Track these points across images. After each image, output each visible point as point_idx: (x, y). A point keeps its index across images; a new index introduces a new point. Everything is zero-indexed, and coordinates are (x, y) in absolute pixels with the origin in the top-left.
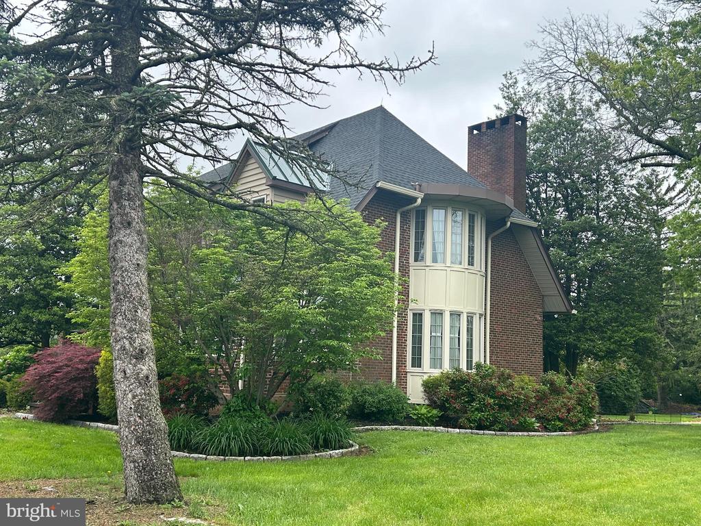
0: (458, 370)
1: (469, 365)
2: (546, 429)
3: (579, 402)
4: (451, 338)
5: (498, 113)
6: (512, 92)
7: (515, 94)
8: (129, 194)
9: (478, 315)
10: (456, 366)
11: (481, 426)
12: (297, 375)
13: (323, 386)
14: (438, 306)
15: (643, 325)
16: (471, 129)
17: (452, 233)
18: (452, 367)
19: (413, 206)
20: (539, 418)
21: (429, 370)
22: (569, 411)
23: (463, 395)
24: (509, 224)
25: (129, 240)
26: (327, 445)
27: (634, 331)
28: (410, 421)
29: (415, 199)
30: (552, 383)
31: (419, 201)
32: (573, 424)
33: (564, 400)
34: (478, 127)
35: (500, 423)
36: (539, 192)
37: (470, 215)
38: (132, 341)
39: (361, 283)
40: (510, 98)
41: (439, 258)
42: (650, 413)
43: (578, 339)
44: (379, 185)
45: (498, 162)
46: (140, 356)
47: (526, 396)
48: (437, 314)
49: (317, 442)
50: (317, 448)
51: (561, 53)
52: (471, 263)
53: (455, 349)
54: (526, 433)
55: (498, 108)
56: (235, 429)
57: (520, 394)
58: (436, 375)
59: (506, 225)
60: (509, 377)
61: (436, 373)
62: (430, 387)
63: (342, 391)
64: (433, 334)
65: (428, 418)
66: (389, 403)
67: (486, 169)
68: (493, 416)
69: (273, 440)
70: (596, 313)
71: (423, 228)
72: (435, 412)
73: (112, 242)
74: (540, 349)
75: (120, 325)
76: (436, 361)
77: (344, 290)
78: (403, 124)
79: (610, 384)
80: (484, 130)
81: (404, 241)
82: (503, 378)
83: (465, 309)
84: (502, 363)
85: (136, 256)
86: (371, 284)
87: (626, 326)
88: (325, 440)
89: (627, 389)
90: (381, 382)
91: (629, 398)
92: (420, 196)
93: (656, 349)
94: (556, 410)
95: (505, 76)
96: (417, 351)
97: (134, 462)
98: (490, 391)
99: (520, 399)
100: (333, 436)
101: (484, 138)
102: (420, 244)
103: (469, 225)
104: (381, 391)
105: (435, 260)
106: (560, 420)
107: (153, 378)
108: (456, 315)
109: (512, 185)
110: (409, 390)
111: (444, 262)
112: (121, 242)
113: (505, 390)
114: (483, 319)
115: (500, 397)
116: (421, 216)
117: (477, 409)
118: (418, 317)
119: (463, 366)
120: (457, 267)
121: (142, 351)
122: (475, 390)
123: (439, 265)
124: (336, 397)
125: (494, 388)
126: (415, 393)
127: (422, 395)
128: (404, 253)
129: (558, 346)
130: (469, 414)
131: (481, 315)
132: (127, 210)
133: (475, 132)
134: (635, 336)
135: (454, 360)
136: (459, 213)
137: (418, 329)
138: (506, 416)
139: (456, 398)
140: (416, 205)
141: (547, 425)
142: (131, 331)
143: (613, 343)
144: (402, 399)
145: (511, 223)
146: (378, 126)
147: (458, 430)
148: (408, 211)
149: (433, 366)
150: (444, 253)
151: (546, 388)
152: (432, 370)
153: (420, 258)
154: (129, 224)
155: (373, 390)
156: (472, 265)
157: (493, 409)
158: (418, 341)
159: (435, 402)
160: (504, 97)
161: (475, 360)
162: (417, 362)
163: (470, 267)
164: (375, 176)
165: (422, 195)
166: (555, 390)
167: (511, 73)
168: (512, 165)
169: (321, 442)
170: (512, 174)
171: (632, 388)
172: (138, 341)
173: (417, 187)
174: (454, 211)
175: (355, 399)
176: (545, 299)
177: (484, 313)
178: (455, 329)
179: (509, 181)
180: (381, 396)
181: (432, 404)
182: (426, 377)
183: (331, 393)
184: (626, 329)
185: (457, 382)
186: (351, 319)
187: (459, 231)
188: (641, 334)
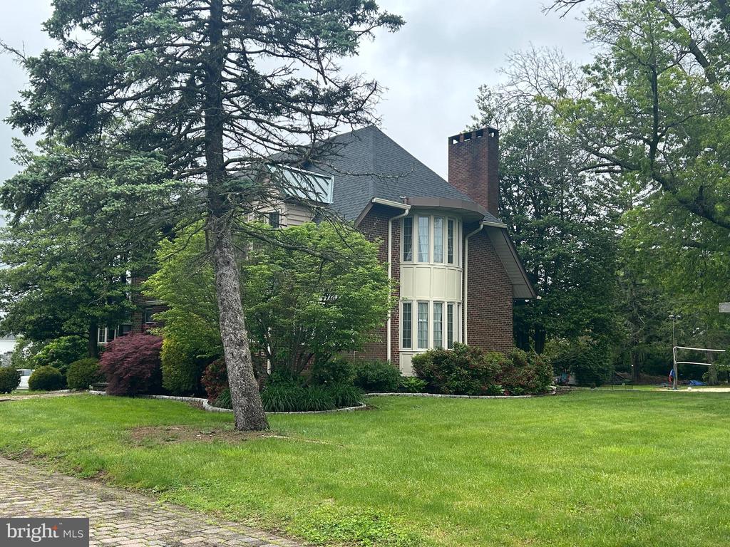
0: (440, 348)
1: (450, 346)
2: (511, 394)
3: (537, 372)
4: (435, 324)
5: (475, 123)
6: (487, 103)
7: (489, 105)
8: (227, 244)
9: (456, 304)
10: (439, 345)
11: (458, 392)
12: (321, 355)
13: (334, 364)
14: (424, 298)
15: (598, 308)
16: (451, 139)
17: (435, 237)
18: (435, 347)
19: (401, 216)
20: (505, 386)
21: (417, 350)
22: (529, 379)
23: (444, 368)
24: (482, 226)
25: (229, 273)
26: (344, 404)
27: (589, 312)
28: (402, 389)
29: (404, 210)
30: (516, 358)
31: (407, 212)
32: (532, 389)
33: (526, 371)
34: (457, 138)
35: (472, 389)
36: (511, 192)
37: (449, 221)
38: (235, 335)
39: (366, 289)
40: (484, 108)
41: (425, 258)
42: (624, 384)
43: (544, 320)
44: (374, 200)
45: (474, 168)
46: (241, 344)
47: (493, 368)
48: (424, 304)
49: (337, 402)
50: (337, 406)
51: (525, 79)
52: (450, 260)
53: (438, 332)
54: (493, 397)
55: (475, 119)
56: (281, 393)
57: (489, 366)
58: (422, 353)
59: (479, 227)
60: (480, 353)
61: (423, 351)
62: (418, 363)
63: (349, 367)
64: (421, 320)
65: (416, 387)
66: (386, 376)
67: (464, 175)
68: (467, 383)
69: (308, 400)
70: (558, 298)
71: (411, 232)
72: (422, 382)
73: (218, 274)
74: (510, 330)
75: (227, 326)
76: (423, 343)
77: (354, 294)
78: (392, 141)
79: (584, 359)
80: (461, 141)
81: (395, 244)
82: (475, 354)
83: (446, 299)
84: (479, 342)
85: (234, 283)
86: (374, 288)
87: (584, 308)
88: (343, 400)
89: (601, 363)
90: (379, 360)
91: (602, 371)
92: (407, 207)
93: (611, 327)
94: (518, 379)
95: (481, 89)
96: (407, 334)
97: (241, 406)
98: (465, 364)
99: (489, 370)
100: (348, 397)
101: (462, 148)
102: (408, 246)
103: (449, 230)
104: (379, 366)
105: (421, 259)
106: (522, 386)
107: (249, 358)
108: (438, 304)
109: (486, 189)
110: (402, 366)
111: (429, 261)
112: (224, 274)
113: (476, 364)
114: (461, 306)
115: (473, 369)
116: (409, 223)
117: (454, 379)
118: (408, 307)
119: (445, 347)
120: (439, 265)
121: (242, 341)
122: (453, 364)
123: (424, 264)
124: (344, 372)
125: (468, 362)
126: (406, 368)
127: (412, 369)
128: (395, 254)
129: (528, 326)
130: (449, 383)
131: (459, 304)
132: (226, 254)
133: (455, 142)
134: (591, 317)
135: (438, 341)
136: (441, 221)
137: (408, 315)
138: (477, 383)
139: (438, 371)
140: (404, 215)
141: (511, 390)
142: (234, 329)
143: (572, 323)
144: (396, 373)
145: (484, 226)
146: (371, 145)
147: (440, 395)
148: (398, 220)
149: (421, 346)
150: (428, 253)
151: (511, 361)
152: (420, 350)
153: (408, 258)
154: (228, 262)
155: (373, 366)
156: (452, 263)
157: (467, 378)
158: (408, 326)
159: (422, 375)
160: (480, 108)
161: (455, 340)
162: (407, 343)
163: (450, 264)
164: (371, 193)
165: (409, 207)
166: (518, 363)
167: (485, 87)
168: (486, 172)
169: (340, 401)
170: (486, 179)
171: (605, 362)
172: (239, 335)
173: (405, 200)
174: (436, 219)
175: (359, 373)
176: (515, 287)
177: (461, 302)
178: (438, 315)
179: (484, 187)
180: (380, 371)
181: (420, 376)
182: (414, 355)
183: (342, 370)
184: (584, 311)
185: (438, 358)
186: (360, 314)
187: (440, 234)
188: (596, 315)
